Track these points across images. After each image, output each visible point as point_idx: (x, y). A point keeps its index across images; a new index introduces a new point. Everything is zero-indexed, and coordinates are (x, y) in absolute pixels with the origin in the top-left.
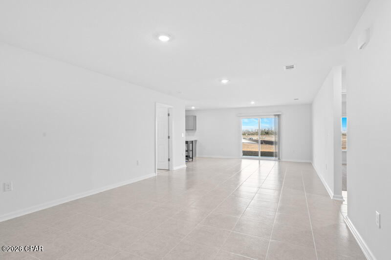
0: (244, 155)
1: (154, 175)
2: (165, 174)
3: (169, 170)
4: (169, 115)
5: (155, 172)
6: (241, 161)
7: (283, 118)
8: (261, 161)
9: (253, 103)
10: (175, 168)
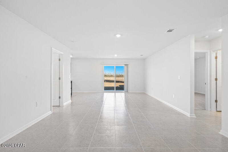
0: (105, 90)
1: (50, 113)
2: (57, 110)
3: (59, 106)
4: (59, 60)
5: (51, 110)
6: (104, 94)
7: (129, 66)
8: (116, 93)
9: (116, 56)
10: (65, 104)
